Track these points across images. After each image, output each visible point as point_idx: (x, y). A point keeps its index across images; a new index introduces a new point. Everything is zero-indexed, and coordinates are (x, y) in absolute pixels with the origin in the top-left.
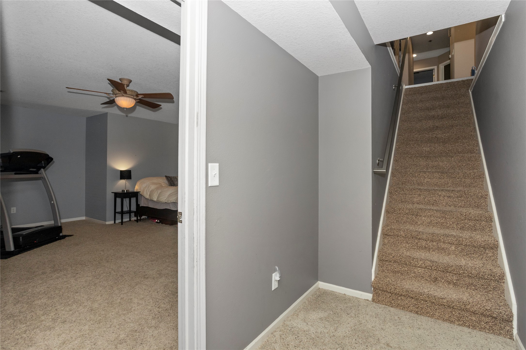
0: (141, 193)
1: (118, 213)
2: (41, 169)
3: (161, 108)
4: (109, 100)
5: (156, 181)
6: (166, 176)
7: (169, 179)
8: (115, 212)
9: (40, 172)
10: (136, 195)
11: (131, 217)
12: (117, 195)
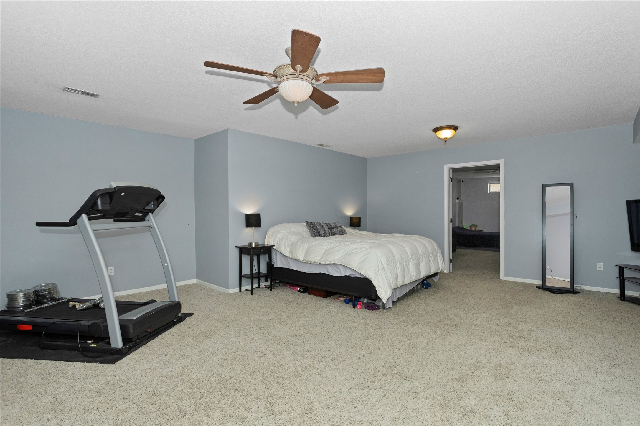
0: (275, 247)
1: (246, 276)
2: (149, 213)
3: (338, 107)
4: (270, 89)
5: (295, 229)
6: (307, 222)
7: (312, 226)
8: (241, 276)
9: (147, 218)
10: (268, 250)
11: (260, 281)
12: (243, 251)
